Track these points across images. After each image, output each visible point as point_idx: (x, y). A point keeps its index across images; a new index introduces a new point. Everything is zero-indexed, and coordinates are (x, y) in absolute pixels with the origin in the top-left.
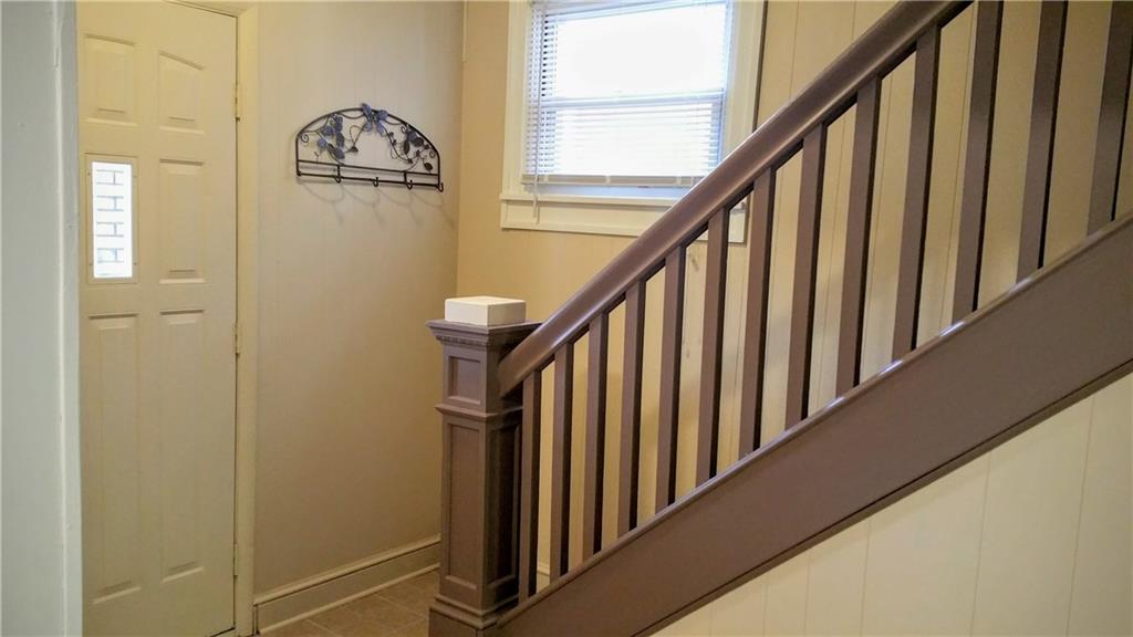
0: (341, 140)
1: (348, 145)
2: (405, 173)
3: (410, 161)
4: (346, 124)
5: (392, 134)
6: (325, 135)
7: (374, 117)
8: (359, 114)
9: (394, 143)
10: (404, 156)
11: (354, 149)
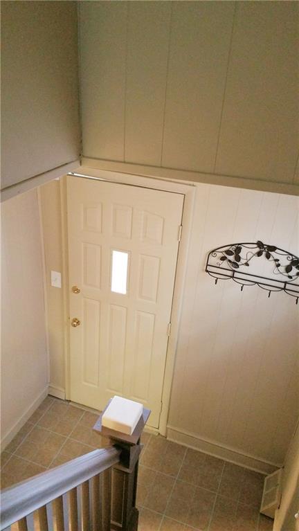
0: (238, 258)
1: (243, 261)
2: (286, 283)
3: (290, 277)
4: (244, 250)
5: (277, 260)
6: (227, 254)
7: (265, 250)
8: (256, 246)
9: (278, 266)
10: (286, 274)
11: (247, 264)
